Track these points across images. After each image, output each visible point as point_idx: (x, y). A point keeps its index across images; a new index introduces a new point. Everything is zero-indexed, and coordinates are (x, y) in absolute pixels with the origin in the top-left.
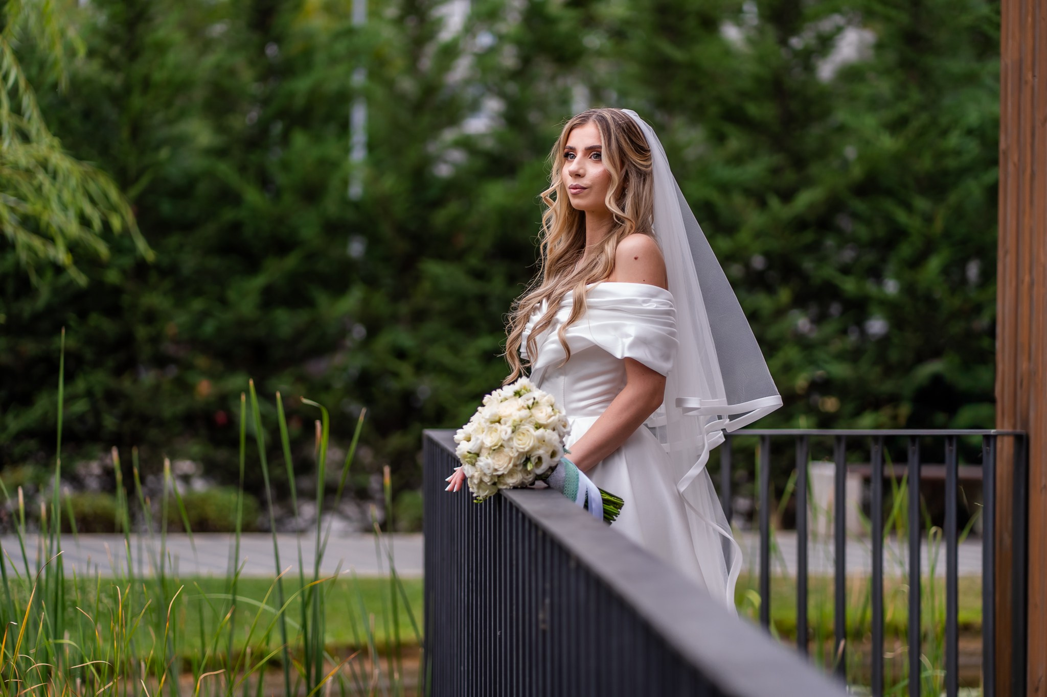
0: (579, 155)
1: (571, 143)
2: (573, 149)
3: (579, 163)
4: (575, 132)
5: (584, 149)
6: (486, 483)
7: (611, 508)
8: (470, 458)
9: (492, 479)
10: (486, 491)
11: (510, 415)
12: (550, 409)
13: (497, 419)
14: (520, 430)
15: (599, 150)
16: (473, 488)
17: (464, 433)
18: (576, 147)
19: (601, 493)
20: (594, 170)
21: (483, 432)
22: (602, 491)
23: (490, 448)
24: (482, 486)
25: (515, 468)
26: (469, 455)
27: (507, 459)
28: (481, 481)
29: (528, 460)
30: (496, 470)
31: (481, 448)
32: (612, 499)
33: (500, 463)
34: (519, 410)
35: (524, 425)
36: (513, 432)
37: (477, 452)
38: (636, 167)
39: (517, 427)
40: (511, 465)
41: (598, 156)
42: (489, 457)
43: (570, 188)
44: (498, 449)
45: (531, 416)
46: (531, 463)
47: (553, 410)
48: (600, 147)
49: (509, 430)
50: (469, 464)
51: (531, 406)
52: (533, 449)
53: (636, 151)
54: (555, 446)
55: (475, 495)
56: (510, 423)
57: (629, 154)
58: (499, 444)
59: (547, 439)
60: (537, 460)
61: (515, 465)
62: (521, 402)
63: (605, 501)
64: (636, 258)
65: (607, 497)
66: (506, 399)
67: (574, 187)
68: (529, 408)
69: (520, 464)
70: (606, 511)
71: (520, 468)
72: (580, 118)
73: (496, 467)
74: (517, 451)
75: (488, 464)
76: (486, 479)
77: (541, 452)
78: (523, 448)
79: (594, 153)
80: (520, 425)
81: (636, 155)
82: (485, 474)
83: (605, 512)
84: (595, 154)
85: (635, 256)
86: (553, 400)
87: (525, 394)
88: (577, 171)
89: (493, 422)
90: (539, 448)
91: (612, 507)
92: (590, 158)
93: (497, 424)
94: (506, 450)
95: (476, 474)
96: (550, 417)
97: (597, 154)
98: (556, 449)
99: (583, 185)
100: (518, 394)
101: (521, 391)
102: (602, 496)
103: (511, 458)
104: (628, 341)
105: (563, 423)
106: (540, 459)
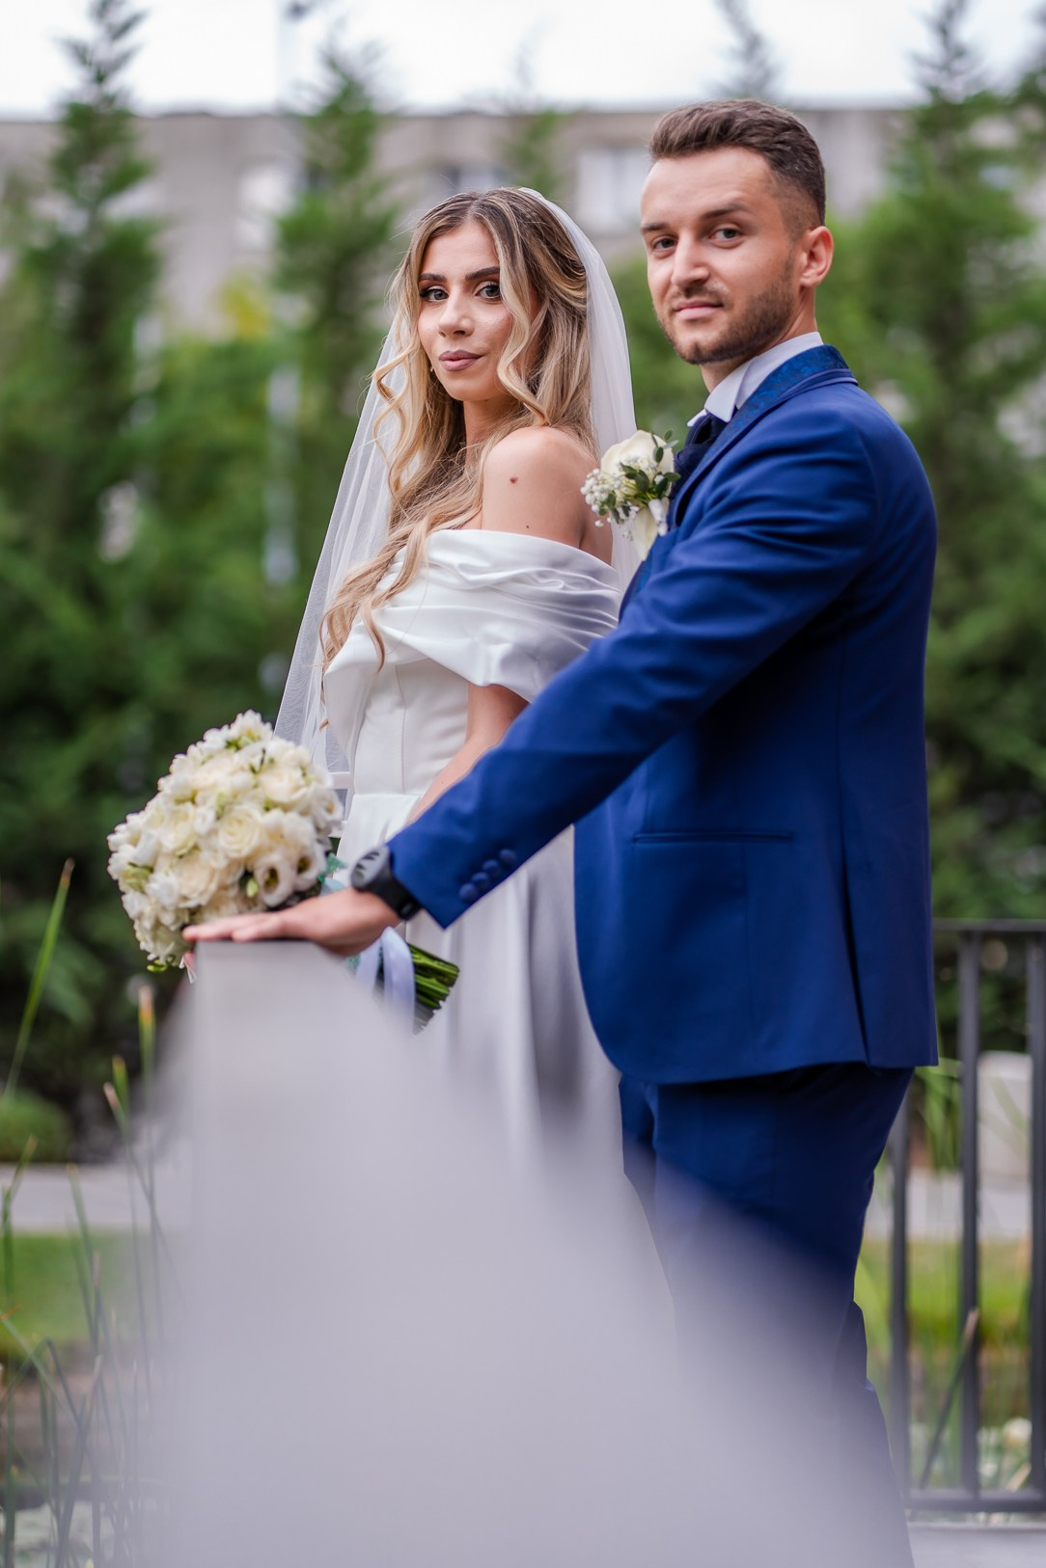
0: (455, 291)
1: (433, 268)
2: (438, 279)
3: (457, 307)
4: (440, 246)
5: (464, 278)
6: (167, 928)
7: (431, 983)
8: (134, 876)
9: (177, 918)
10: (168, 944)
11: (214, 785)
12: (299, 773)
13: (188, 793)
14: (233, 815)
15: (495, 276)
16: (146, 942)
17: (128, 829)
18: (448, 276)
19: (412, 952)
20: (486, 318)
21: (162, 822)
22: (414, 949)
23: (172, 854)
24: (161, 933)
25: (223, 893)
26: (133, 870)
27: (205, 875)
28: (158, 924)
29: (248, 875)
30: (185, 898)
31: (156, 856)
32: (434, 964)
33: (193, 883)
34: (233, 774)
35: (240, 803)
36: (218, 817)
37: (150, 864)
38: (567, 304)
39: (226, 809)
40: (213, 887)
41: (494, 291)
42: (170, 872)
43: (442, 359)
44: (187, 855)
45: (256, 786)
46: (255, 881)
47: (304, 775)
48: (497, 271)
49: (211, 816)
50: (135, 890)
51: (257, 768)
52: (257, 853)
53: (564, 271)
54: (304, 847)
55: (151, 957)
56: (212, 801)
57: (553, 280)
58: (191, 844)
59: (286, 831)
60: (267, 876)
61: (223, 887)
62: (238, 758)
63: (420, 969)
64: (513, 481)
65: (424, 961)
66: (211, 757)
67: (453, 357)
68: (253, 770)
69: (232, 885)
70: (420, 988)
71: (233, 892)
72: (446, 213)
73: (185, 892)
74: (227, 857)
75: (169, 887)
76: (168, 919)
77: (275, 858)
78: (239, 851)
79: (485, 284)
80: (231, 803)
81: (566, 281)
82: (164, 909)
83: (420, 991)
84: (488, 287)
85: (512, 476)
86: (307, 758)
87: (247, 744)
88: (457, 326)
89: (180, 801)
90: (271, 850)
91: (434, 981)
92: (477, 295)
93: (189, 805)
94: (205, 855)
95: (148, 910)
96: (297, 788)
97: (492, 286)
98: (308, 853)
99: (471, 351)
100: (233, 745)
101: (240, 738)
102: (413, 958)
103: (213, 872)
104: (499, 651)
105: (325, 804)
106: (273, 874)
